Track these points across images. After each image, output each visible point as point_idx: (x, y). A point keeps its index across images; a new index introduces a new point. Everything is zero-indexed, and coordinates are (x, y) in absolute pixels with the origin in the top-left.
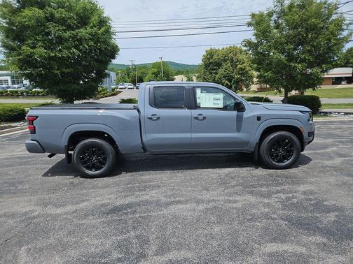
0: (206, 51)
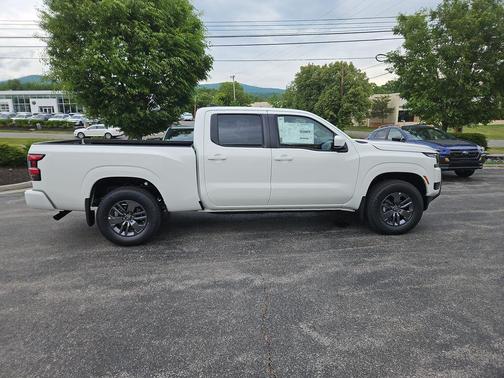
0: (302, 68)
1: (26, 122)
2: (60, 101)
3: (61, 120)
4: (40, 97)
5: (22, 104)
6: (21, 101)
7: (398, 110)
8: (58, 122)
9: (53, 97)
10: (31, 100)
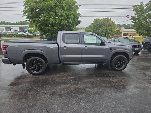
1: (11, 34)
2: (20, 28)
3: (22, 34)
4: (14, 27)
5: (8, 29)
6: (8, 28)
7: (123, 32)
8: (21, 35)
9: (18, 27)
10: (11, 28)
